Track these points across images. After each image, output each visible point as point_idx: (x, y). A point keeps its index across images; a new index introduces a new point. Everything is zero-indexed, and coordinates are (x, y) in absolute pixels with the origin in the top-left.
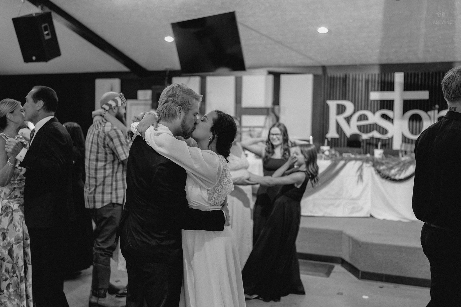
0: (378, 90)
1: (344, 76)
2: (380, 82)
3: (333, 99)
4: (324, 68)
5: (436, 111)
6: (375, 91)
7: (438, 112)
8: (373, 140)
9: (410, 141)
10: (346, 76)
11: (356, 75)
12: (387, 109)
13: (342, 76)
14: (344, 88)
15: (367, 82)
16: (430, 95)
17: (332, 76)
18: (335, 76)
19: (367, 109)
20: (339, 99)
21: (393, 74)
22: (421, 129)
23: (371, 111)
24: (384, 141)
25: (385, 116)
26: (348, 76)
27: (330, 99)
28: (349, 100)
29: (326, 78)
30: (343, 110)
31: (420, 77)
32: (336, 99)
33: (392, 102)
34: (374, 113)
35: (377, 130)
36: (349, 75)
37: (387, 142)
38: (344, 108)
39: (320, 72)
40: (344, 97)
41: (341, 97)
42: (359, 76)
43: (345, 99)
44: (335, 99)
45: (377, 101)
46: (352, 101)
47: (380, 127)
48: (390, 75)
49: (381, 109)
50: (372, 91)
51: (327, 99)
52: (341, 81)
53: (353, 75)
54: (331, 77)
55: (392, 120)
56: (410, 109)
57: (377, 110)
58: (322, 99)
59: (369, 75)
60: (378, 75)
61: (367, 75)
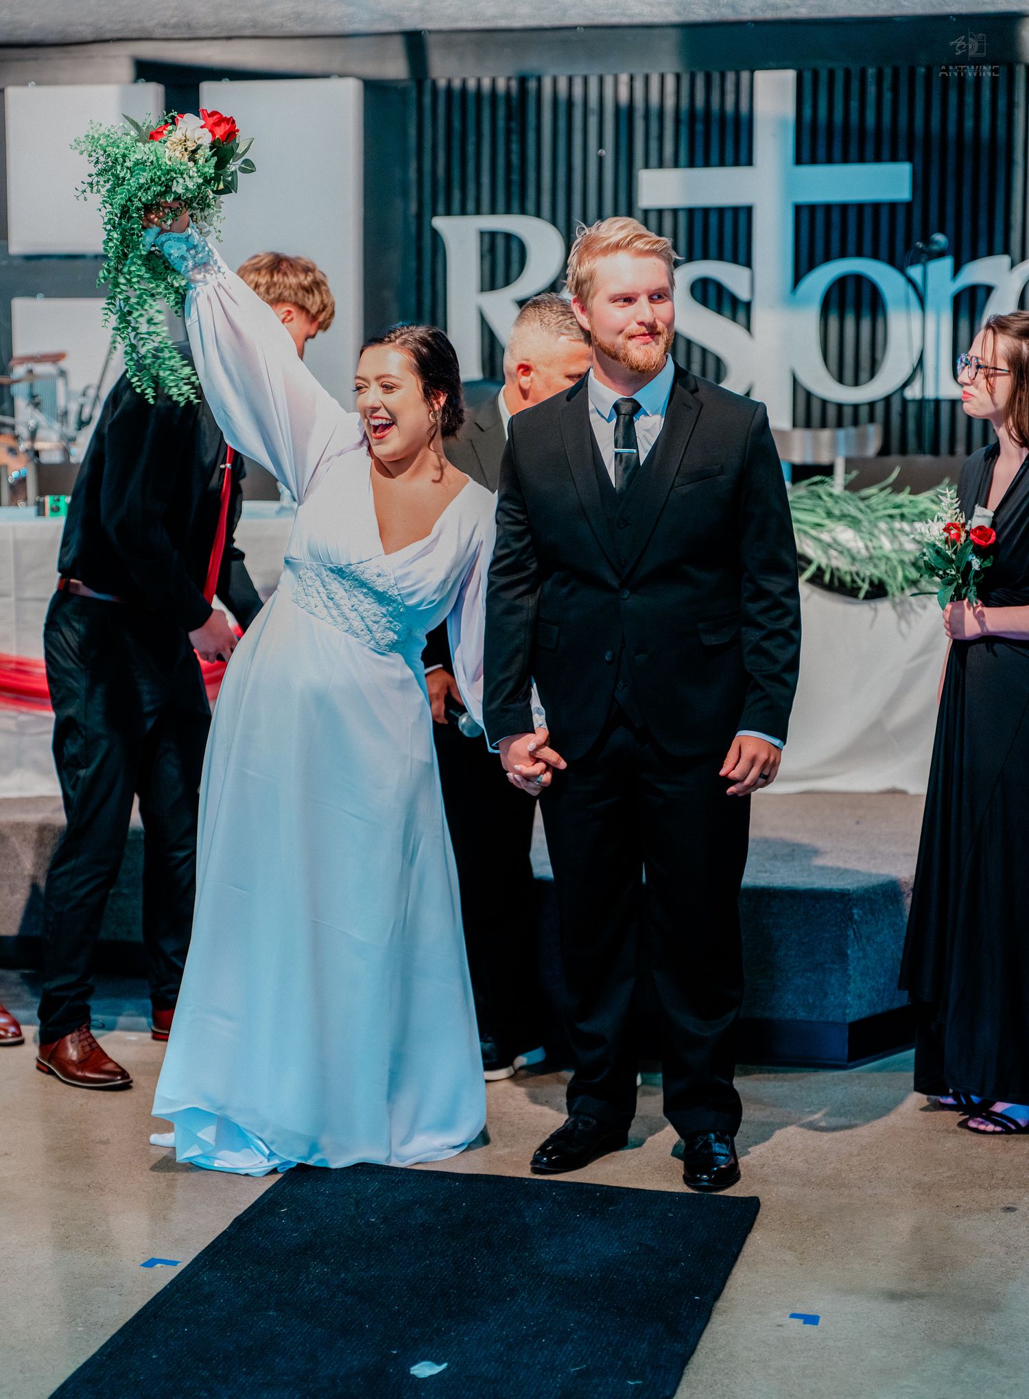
0: (676, 165)
1: (514, 84)
2: (684, 115)
3: (463, 212)
4: (415, 43)
5: (947, 263)
6: (661, 165)
7: (957, 269)
9: (832, 413)
10: (523, 81)
11: (570, 80)
12: (720, 258)
13: (501, 84)
14: (515, 147)
16: (920, 183)
17: (457, 84)
18: (472, 84)
20: (493, 211)
21: (745, 75)
22: (878, 355)
25: (712, 291)
26: (532, 85)
27: (448, 213)
28: (538, 214)
29: (427, 100)
30: (515, 266)
31: (872, 90)
32: (478, 212)
33: (742, 217)
36: (539, 80)
38: (515, 256)
39: (395, 68)
40: (516, 201)
42: (586, 84)
43: (523, 211)
44: (471, 205)
45: (675, 211)
46: (554, 222)
47: (689, 343)
48: (730, 77)
49: (690, 258)
50: (647, 165)
51: (435, 213)
52: (501, 112)
53: (554, 83)
54: (449, 90)
55: (748, 305)
56: (827, 258)
58: (413, 208)
59: (632, 78)
60: (678, 77)
61: (624, 78)
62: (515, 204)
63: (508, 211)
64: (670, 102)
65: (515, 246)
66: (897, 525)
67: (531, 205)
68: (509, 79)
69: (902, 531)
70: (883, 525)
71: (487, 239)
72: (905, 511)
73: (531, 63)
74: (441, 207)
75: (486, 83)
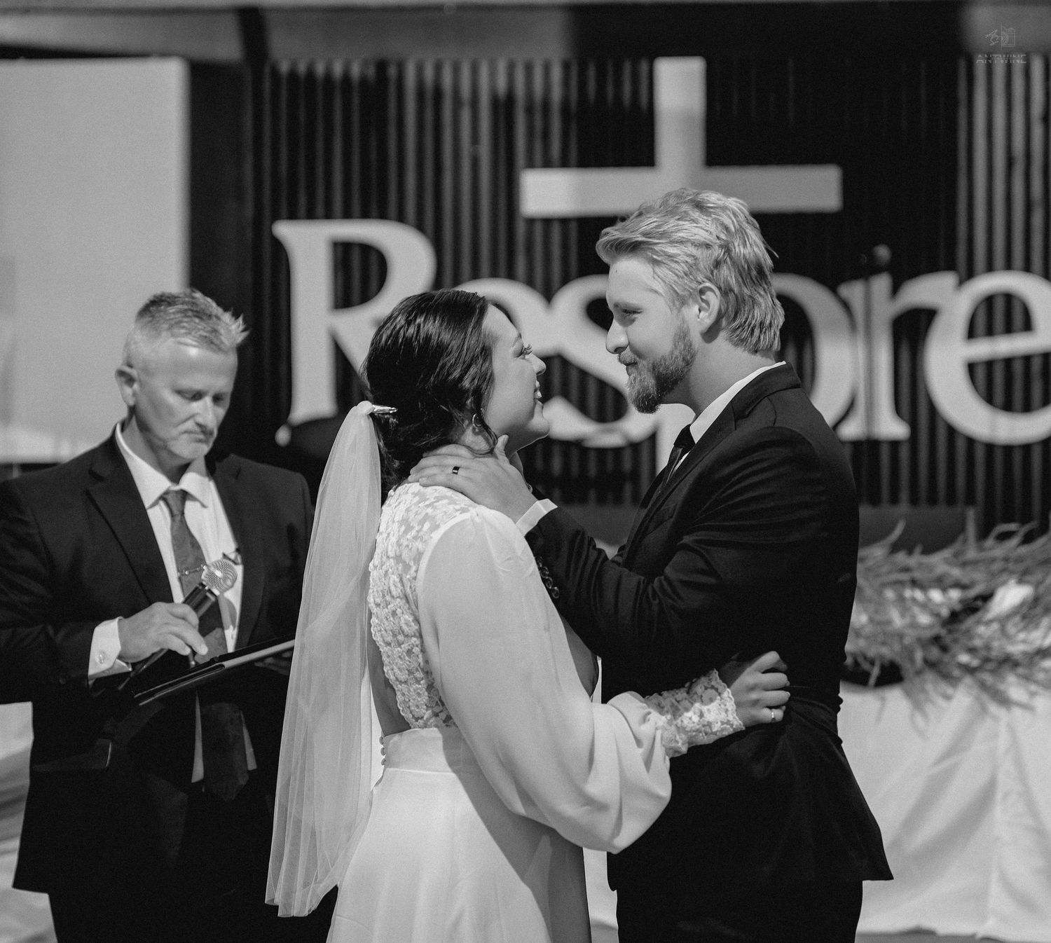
0: (564, 164)
1: (371, 72)
2: (574, 108)
3: (311, 215)
4: (252, 21)
6: (547, 164)
8: (547, 457)
10: (382, 66)
11: (438, 68)
13: (356, 71)
14: (374, 143)
15: (504, 108)
17: (302, 68)
18: (320, 69)
19: (511, 275)
20: (347, 215)
21: (644, 65)
23: (530, 283)
24: (610, 458)
26: (392, 72)
27: (293, 216)
28: (401, 218)
29: (267, 88)
30: (374, 283)
32: (329, 215)
34: (548, 295)
35: (566, 395)
36: (401, 67)
37: (627, 465)
38: (374, 270)
39: (227, 49)
40: (375, 204)
41: (356, 206)
42: (456, 70)
43: (383, 215)
44: (320, 209)
46: (420, 227)
47: (584, 374)
48: (627, 68)
50: (531, 165)
51: (276, 217)
52: (356, 101)
53: (420, 70)
54: (293, 75)
57: (566, 280)
58: (249, 211)
59: (511, 68)
60: (566, 66)
61: (502, 67)
62: (374, 207)
63: (365, 215)
64: (557, 94)
65: (374, 259)
66: (908, 593)
67: (392, 208)
68: (365, 63)
69: (914, 600)
70: (890, 594)
71: (340, 249)
72: (917, 575)
73: (392, 47)
74: (284, 209)
75: (338, 69)
